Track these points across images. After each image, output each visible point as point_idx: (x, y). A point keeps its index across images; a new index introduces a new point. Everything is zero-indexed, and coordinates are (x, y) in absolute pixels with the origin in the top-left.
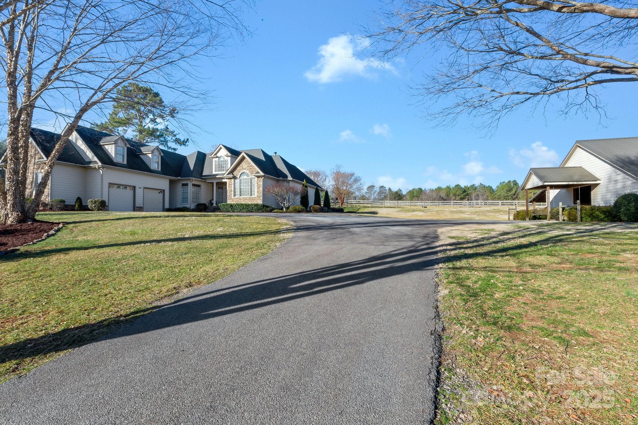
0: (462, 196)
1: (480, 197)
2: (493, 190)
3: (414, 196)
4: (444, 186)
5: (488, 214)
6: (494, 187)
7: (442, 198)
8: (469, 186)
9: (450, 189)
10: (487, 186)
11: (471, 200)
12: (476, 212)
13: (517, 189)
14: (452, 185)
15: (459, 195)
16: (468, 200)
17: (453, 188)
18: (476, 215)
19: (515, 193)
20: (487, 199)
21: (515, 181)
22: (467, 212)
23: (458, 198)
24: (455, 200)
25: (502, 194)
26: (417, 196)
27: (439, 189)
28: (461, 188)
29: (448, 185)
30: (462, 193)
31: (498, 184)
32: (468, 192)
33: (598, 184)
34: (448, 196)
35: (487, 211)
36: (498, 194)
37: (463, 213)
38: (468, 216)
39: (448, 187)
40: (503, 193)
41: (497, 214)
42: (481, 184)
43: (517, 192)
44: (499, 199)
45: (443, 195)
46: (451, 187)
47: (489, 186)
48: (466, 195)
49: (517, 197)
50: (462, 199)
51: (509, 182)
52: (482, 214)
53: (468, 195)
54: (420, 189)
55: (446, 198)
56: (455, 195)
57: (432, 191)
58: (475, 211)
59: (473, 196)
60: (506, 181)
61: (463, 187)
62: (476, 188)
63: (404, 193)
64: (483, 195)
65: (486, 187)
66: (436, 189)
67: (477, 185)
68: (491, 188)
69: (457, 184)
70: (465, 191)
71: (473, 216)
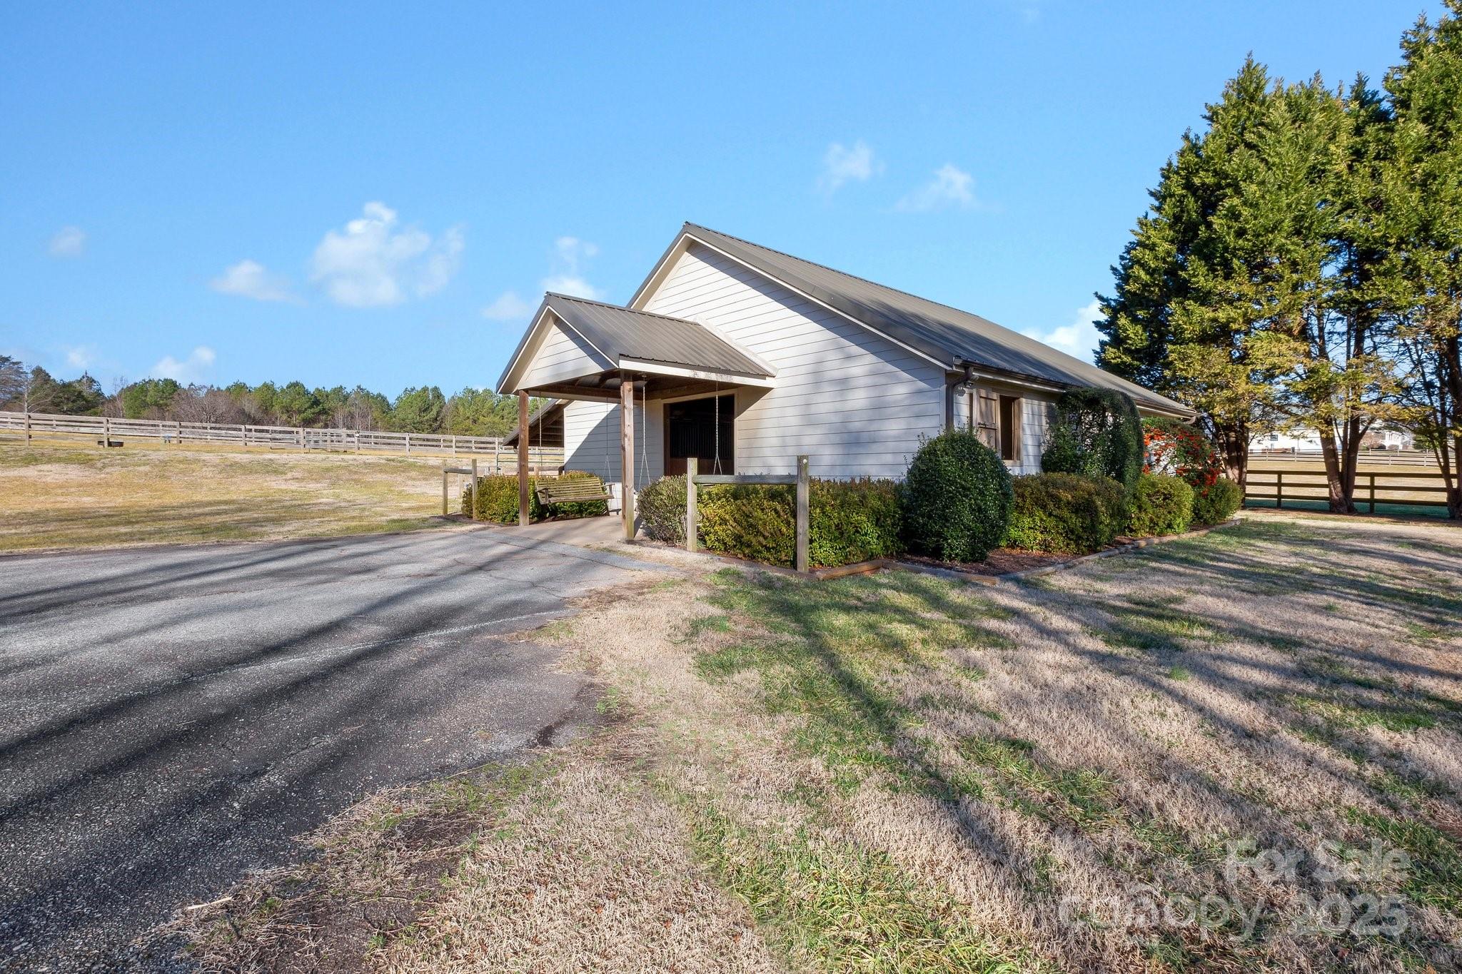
0: (309, 414)
1: (358, 421)
2: (388, 405)
3: (145, 405)
4: (254, 382)
5: (369, 478)
6: (392, 400)
7: (249, 416)
8: (328, 389)
9: (274, 392)
10: (375, 393)
11: (335, 426)
12: (328, 470)
13: (441, 407)
14: (281, 383)
15: (299, 412)
16: (326, 426)
17: (283, 390)
18: (325, 483)
19: (438, 416)
20: (374, 428)
21: (436, 389)
22: (291, 469)
23: (296, 419)
24: (288, 423)
25: (410, 416)
26: (156, 404)
27: (240, 388)
28: (306, 393)
29: (268, 382)
30: (310, 407)
31: (400, 392)
32: (326, 406)
33: (767, 390)
34: (266, 411)
35: (367, 465)
36: (401, 416)
37: (276, 472)
38: (294, 486)
39: (268, 387)
40: (412, 415)
41: (399, 479)
42: (359, 387)
43: (442, 415)
44: (402, 428)
45: (251, 407)
46: (277, 386)
47: (379, 395)
48: (319, 413)
49: (440, 426)
50: (308, 423)
51: (425, 389)
52: (347, 476)
53: (324, 412)
54: (172, 386)
55: (259, 416)
56: (288, 410)
57: (214, 393)
58: (324, 465)
59: (339, 417)
60: (419, 388)
61: (312, 390)
62: (346, 398)
63: (108, 390)
64: (364, 416)
65: (372, 397)
66: (228, 389)
67: (349, 390)
68: (384, 399)
69: (293, 381)
70: (316, 402)
71: (312, 486)
